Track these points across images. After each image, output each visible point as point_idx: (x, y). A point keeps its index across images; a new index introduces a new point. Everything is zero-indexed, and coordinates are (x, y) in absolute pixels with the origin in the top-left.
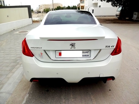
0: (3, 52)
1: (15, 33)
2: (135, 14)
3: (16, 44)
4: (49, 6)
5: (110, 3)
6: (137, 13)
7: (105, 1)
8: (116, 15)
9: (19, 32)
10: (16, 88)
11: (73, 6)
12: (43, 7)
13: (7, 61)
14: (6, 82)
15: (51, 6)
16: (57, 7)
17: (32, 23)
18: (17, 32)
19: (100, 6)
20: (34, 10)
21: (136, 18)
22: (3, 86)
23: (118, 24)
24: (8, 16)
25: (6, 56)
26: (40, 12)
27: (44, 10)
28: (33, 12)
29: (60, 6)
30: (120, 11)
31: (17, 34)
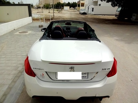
0: (5, 58)
1: (16, 33)
2: (134, 16)
3: (17, 47)
4: (49, 2)
5: (110, 3)
6: (135, 14)
7: (105, 1)
8: (116, 15)
9: (19, 33)
10: (18, 99)
11: (74, 3)
12: (43, 2)
13: (8, 68)
14: (9, 93)
15: (51, 2)
16: (58, 3)
17: (32, 22)
18: (18, 33)
19: (100, 5)
20: (33, 5)
21: (135, 19)
22: (6, 97)
23: (117, 25)
24: (8, 14)
25: (7, 62)
26: (40, 8)
27: (44, 5)
28: (33, 7)
29: (61, 2)
30: (120, 11)
31: (17, 35)
